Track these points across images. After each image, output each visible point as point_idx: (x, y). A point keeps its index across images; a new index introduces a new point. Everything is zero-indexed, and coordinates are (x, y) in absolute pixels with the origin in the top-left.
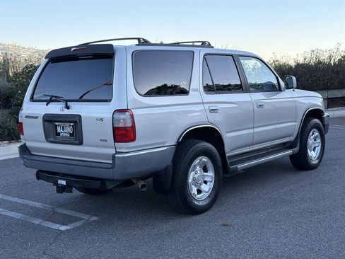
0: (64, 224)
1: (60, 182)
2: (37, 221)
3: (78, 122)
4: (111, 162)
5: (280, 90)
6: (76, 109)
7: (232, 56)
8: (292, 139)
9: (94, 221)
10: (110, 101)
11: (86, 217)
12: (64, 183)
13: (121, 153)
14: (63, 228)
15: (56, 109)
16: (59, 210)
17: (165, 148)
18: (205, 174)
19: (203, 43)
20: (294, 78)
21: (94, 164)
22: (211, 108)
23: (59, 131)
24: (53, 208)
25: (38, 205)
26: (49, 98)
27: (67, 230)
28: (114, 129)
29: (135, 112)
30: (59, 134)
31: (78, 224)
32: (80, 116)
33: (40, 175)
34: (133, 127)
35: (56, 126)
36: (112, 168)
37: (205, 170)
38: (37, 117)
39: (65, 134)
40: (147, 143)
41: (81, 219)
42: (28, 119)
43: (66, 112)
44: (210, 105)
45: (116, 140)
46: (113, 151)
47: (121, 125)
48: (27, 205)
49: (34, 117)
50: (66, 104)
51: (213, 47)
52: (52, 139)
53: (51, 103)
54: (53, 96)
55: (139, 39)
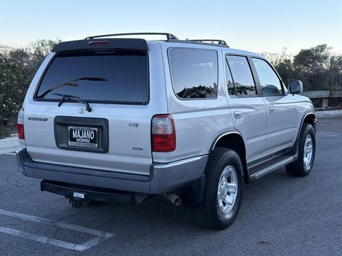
0: (76, 243)
1: (76, 195)
2: (43, 240)
3: (105, 126)
4: (148, 174)
5: (283, 94)
6: (99, 111)
7: (246, 57)
8: (291, 144)
9: (110, 239)
10: (147, 103)
11: (99, 233)
12: (82, 196)
13: (159, 163)
14: (80, 248)
15: (72, 110)
16: (61, 225)
17: (200, 157)
18: (229, 184)
19: (220, 42)
20: (301, 82)
21: (124, 176)
22: (236, 113)
23: (74, 136)
24: (52, 223)
25: (32, 218)
26: (61, 98)
27: (86, 250)
28: (153, 136)
29: (175, 117)
30: (74, 140)
31: (93, 243)
32: (106, 121)
33: (47, 185)
34: (174, 135)
35: (71, 130)
36: (149, 180)
37: (229, 180)
38: (46, 120)
39: (83, 140)
40: (184, 152)
42: (31, 121)
43: (87, 114)
44: (235, 110)
45: (153, 149)
46: (149, 162)
47: (160, 132)
48: (19, 219)
49: (41, 119)
50: (88, 106)
51: (228, 47)
52: (64, 145)
53: (64, 104)
54: (66, 96)
55: (167, 35)
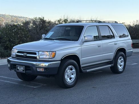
2: (24, 85)
9: (46, 86)
11: (42, 84)
14: (35, 87)
41: (40, 85)
